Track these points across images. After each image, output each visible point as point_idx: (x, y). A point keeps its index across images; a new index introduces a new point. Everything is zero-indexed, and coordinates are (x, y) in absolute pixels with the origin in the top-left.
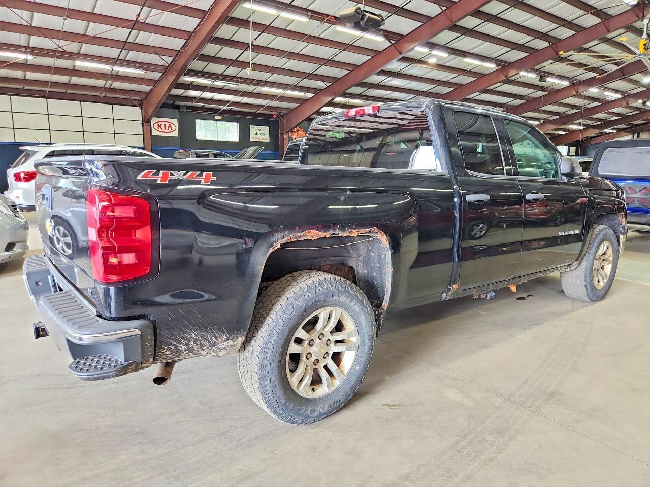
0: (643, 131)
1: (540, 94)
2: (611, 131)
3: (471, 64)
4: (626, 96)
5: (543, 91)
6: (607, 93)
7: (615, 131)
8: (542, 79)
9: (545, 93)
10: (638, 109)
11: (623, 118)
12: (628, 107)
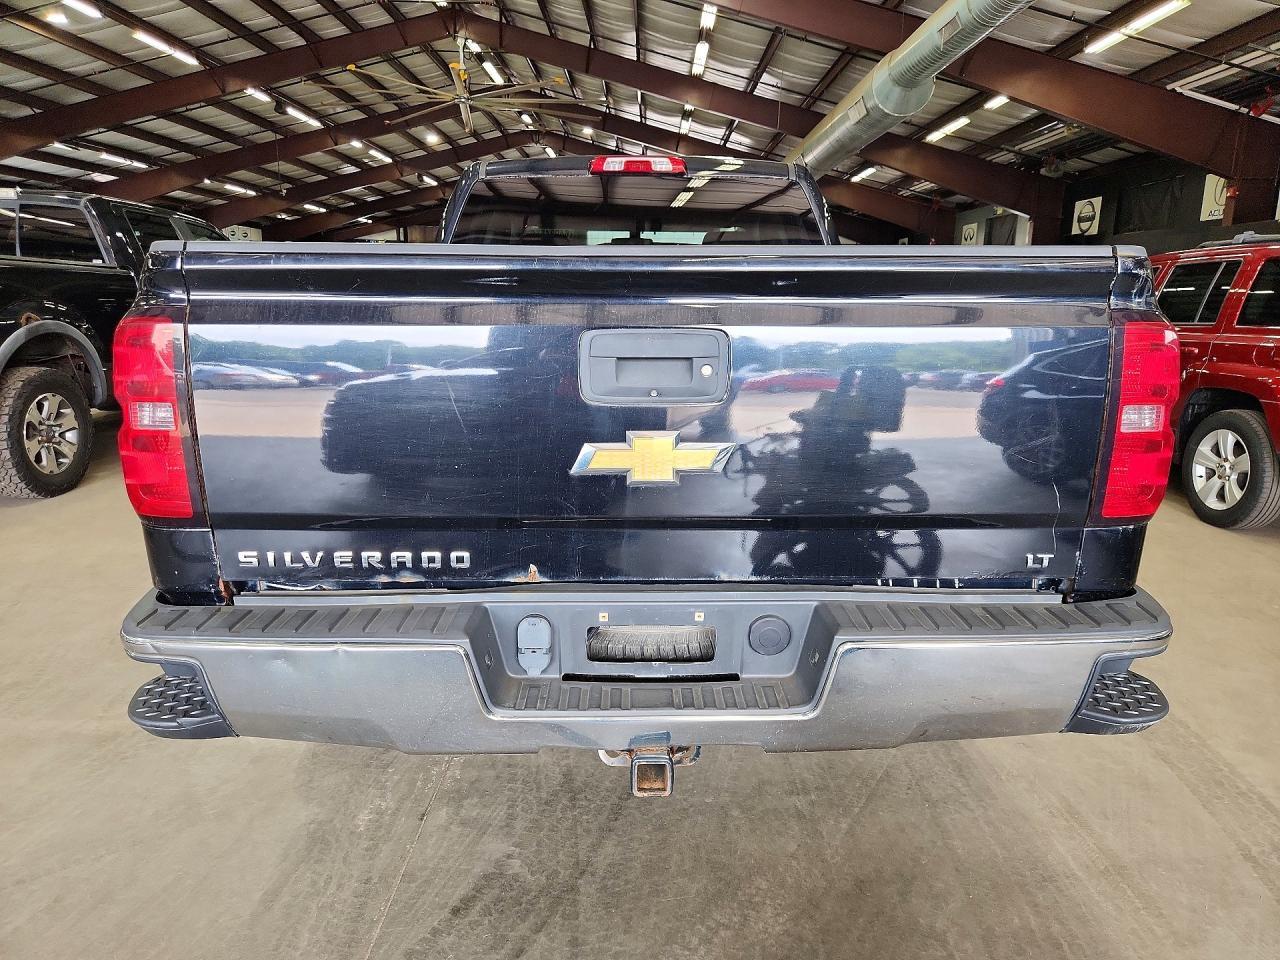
0: (412, 224)
1: (269, 136)
2: (365, 221)
3: (149, 47)
4: (399, 162)
5: (276, 133)
6: (373, 152)
7: (370, 221)
8: (280, 108)
9: (279, 137)
10: (407, 185)
11: (388, 199)
12: (398, 182)
